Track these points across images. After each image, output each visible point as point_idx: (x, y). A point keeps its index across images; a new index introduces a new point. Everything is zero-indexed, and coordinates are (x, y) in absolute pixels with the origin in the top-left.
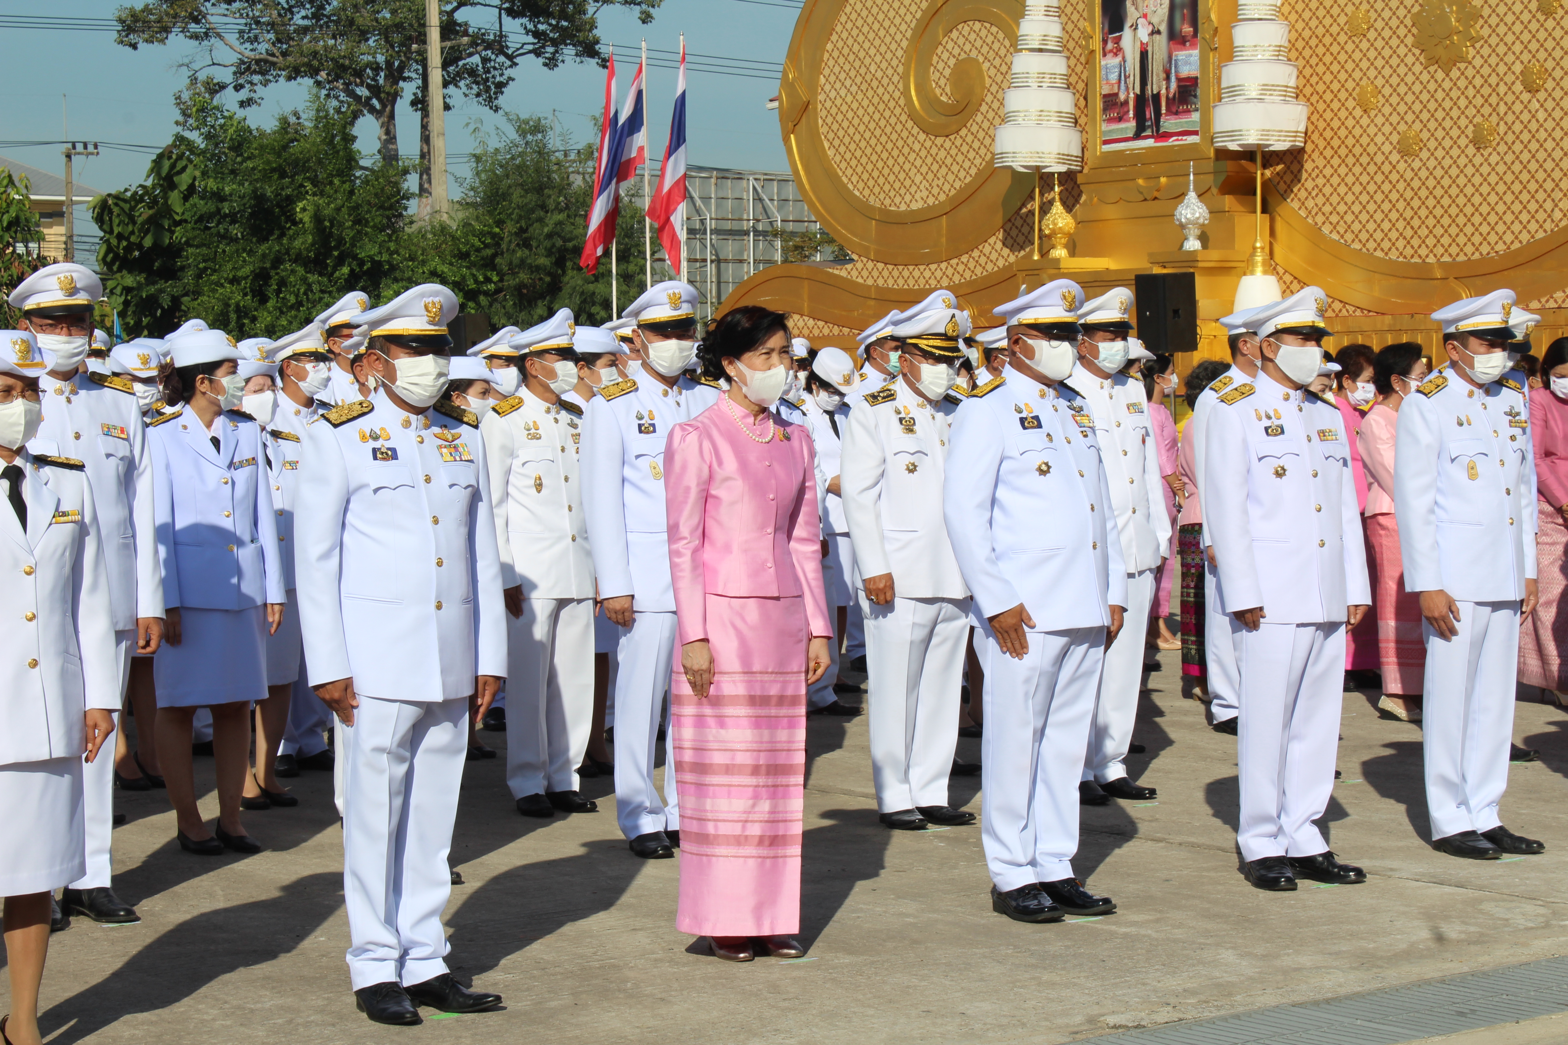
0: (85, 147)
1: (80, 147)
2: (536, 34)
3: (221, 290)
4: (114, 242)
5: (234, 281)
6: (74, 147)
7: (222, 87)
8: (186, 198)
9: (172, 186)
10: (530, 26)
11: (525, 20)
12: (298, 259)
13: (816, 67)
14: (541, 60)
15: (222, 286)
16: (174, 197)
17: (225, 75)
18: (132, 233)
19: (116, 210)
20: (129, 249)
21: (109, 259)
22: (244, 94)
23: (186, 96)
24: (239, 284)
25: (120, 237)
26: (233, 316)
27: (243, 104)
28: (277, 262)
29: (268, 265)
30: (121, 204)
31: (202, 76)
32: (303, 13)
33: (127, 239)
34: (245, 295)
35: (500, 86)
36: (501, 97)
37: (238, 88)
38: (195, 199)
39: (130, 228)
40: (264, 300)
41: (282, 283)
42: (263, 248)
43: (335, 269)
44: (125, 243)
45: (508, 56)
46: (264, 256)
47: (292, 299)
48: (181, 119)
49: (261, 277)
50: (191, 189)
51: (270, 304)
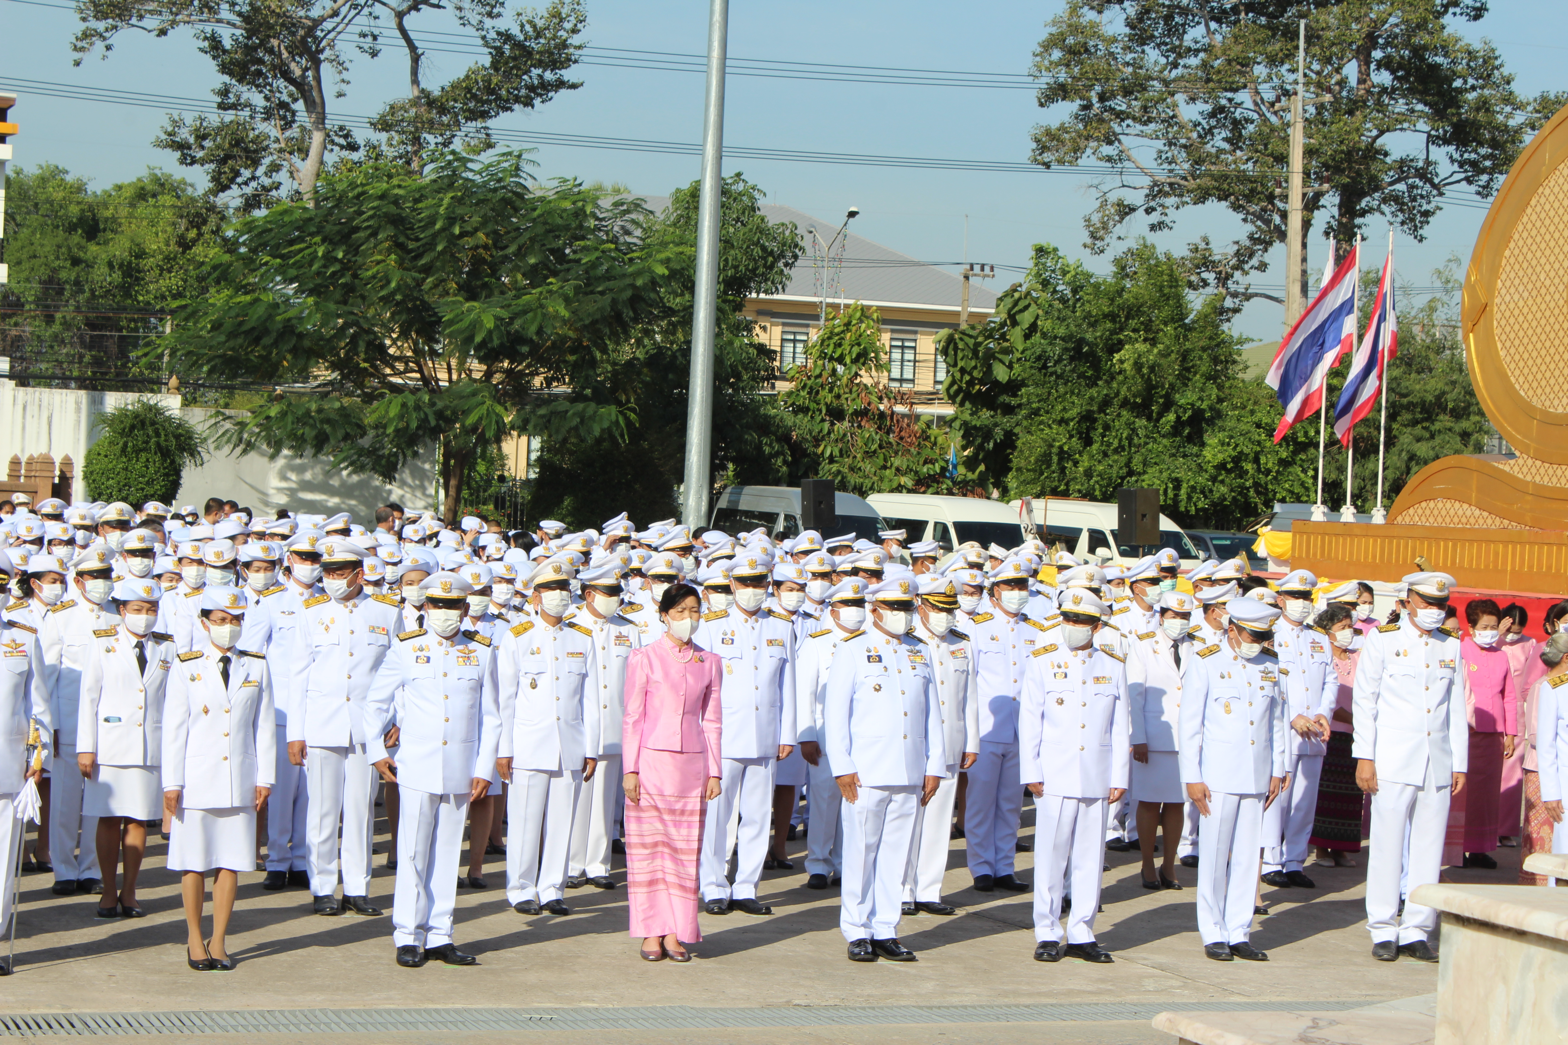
0: (982, 269)
1: (977, 269)
2: (1461, 164)
3: (1047, 431)
4: (958, 375)
5: (1062, 422)
6: (972, 269)
7: (1132, 210)
8: (1027, 337)
9: (1015, 323)
10: (1456, 156)
11: (1451, 149)
12: (1125, 404)
13: (1494, 271)
14: (1473, 188)
15: (1050, 427)
16: (1016, 335)
17: (1136, 198)
18: (975, 367)
19: (961, 345)
20: (971, 383)
21: (952, 391)
22: (1155, 217)
23: (1096, 218)
24: (1067, 424)
25: (963, 371)
26: (1055, 459)
27: (1153, 228)
28: (1106, 403)
29: (1095, 408)
30: (966, 339)
31: (1113, 197)
32: (1223, 135)
33: (970, 374)
34: (1071, 436)
35: (1426, 214)
36: (1426, 227)
37: (1149, 211)
38: (1036, 338)
39: (973, 363)
40: (1088, 442)
41: (1107, 427)
42: (1094, 392)
43: (1161, 415)
44: (967, 378)
45: (1434, 186)
46: (1092, 399)
47: (1116, 444)
48: (1089, 241)
49: (1088, 418)
50: (1033, 328)
51: (1095, 446)
